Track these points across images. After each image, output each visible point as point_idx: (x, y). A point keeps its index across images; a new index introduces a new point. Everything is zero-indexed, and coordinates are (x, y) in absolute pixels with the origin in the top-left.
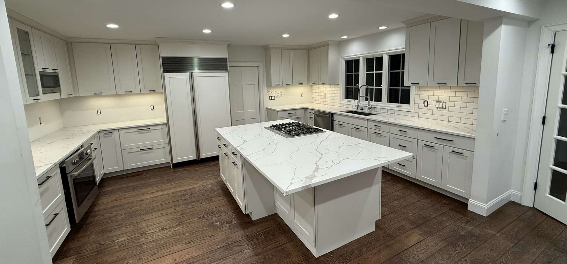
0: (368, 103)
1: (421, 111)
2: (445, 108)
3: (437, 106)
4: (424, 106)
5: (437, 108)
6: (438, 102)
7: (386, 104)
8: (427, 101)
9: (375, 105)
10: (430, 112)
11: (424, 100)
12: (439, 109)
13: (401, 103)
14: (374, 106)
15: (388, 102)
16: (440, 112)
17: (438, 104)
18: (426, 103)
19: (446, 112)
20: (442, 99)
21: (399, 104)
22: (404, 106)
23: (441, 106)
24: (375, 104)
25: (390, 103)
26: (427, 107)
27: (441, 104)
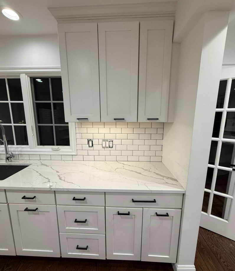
0: (4, 149)
1: (85, 153)
2: (112, 147)
3: (104, 146)
4: (89, 146)
5: (104, 148)
6: (104, 140)
7: (36, 148)
8: (92, 140)
9: (18, 151)
10: (96, 153)
11: (88, 139)
12: (106, 149)
13: (57, 145)
14: (17, 153)
15: (38, 145)
16: (107, 152)
17: (104, 143)
18: (90, 142)
19: (113, 152)
20: (108, 137)
21: (56, 147)
22: (63, 149)
23: (107, 146)
24: (19, 149)
25: (42, 146)
26: (92, 148)
27: (107, 143)
